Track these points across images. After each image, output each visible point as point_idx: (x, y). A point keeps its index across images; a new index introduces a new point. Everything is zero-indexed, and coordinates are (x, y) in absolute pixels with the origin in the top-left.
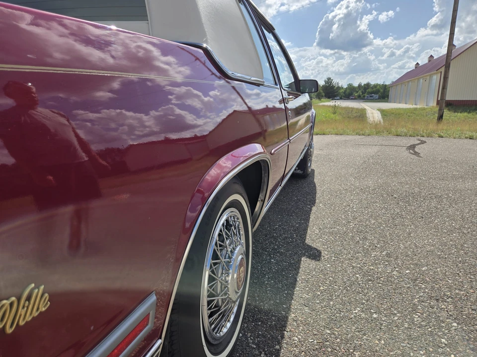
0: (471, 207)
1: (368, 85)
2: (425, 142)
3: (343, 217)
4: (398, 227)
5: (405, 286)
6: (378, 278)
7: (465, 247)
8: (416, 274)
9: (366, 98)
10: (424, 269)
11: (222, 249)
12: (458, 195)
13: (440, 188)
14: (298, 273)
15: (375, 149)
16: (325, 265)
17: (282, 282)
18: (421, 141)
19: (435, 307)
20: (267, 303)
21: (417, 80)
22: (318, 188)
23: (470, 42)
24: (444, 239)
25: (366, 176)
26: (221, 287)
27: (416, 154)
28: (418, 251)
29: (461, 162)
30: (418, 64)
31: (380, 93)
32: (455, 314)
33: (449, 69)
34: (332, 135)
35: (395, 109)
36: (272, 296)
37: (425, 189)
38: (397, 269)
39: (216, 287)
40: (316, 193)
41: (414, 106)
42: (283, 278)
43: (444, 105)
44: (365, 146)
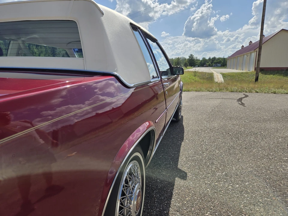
0: (274, 141)
1: (214, 58)
2: (248, 96)
3: (200, 149)
4: (232, 155)
5: (236, 196)
6: (221, 191)
7: (270, 168)
8: (242, 187)
9: (213, 66)
10: (247, 184)
11: (127, 188)
12: (267, 132)
13: (256, 128)
14: (173, 189)
15: (219, 101)
16: (189, 183)
17: (164, 195)
18: (246, 95)
19: (253, 210)
20: (155, 210)
21: (242, 56)
22: (185, 129)
23: (274, 33)
24: (258, 163)
25: (213, 120)
26: (127, 211)
27: (243, 104)
28: (243, 171)
29: (269, 109)
30: (243, 46)
31: (221, 63)
32: (264, 214)
33: (261, 50)
34: (194, 92)
35: (230, 73)
36: (158, 205)
37: (247, 129)
38: (231, 184)
39: (124, 212)
40: (184, 133)
41: (242, 71)
42: (165, 192)
43: (259, 71)
44: (213, 99)
